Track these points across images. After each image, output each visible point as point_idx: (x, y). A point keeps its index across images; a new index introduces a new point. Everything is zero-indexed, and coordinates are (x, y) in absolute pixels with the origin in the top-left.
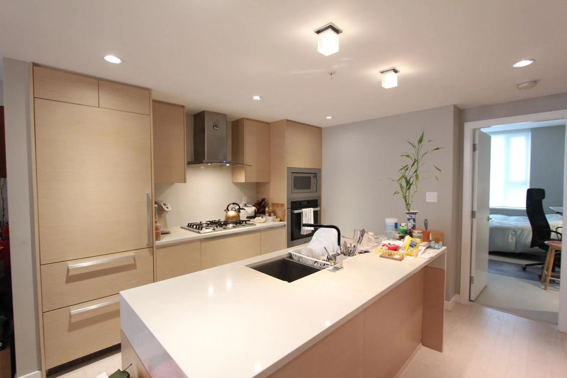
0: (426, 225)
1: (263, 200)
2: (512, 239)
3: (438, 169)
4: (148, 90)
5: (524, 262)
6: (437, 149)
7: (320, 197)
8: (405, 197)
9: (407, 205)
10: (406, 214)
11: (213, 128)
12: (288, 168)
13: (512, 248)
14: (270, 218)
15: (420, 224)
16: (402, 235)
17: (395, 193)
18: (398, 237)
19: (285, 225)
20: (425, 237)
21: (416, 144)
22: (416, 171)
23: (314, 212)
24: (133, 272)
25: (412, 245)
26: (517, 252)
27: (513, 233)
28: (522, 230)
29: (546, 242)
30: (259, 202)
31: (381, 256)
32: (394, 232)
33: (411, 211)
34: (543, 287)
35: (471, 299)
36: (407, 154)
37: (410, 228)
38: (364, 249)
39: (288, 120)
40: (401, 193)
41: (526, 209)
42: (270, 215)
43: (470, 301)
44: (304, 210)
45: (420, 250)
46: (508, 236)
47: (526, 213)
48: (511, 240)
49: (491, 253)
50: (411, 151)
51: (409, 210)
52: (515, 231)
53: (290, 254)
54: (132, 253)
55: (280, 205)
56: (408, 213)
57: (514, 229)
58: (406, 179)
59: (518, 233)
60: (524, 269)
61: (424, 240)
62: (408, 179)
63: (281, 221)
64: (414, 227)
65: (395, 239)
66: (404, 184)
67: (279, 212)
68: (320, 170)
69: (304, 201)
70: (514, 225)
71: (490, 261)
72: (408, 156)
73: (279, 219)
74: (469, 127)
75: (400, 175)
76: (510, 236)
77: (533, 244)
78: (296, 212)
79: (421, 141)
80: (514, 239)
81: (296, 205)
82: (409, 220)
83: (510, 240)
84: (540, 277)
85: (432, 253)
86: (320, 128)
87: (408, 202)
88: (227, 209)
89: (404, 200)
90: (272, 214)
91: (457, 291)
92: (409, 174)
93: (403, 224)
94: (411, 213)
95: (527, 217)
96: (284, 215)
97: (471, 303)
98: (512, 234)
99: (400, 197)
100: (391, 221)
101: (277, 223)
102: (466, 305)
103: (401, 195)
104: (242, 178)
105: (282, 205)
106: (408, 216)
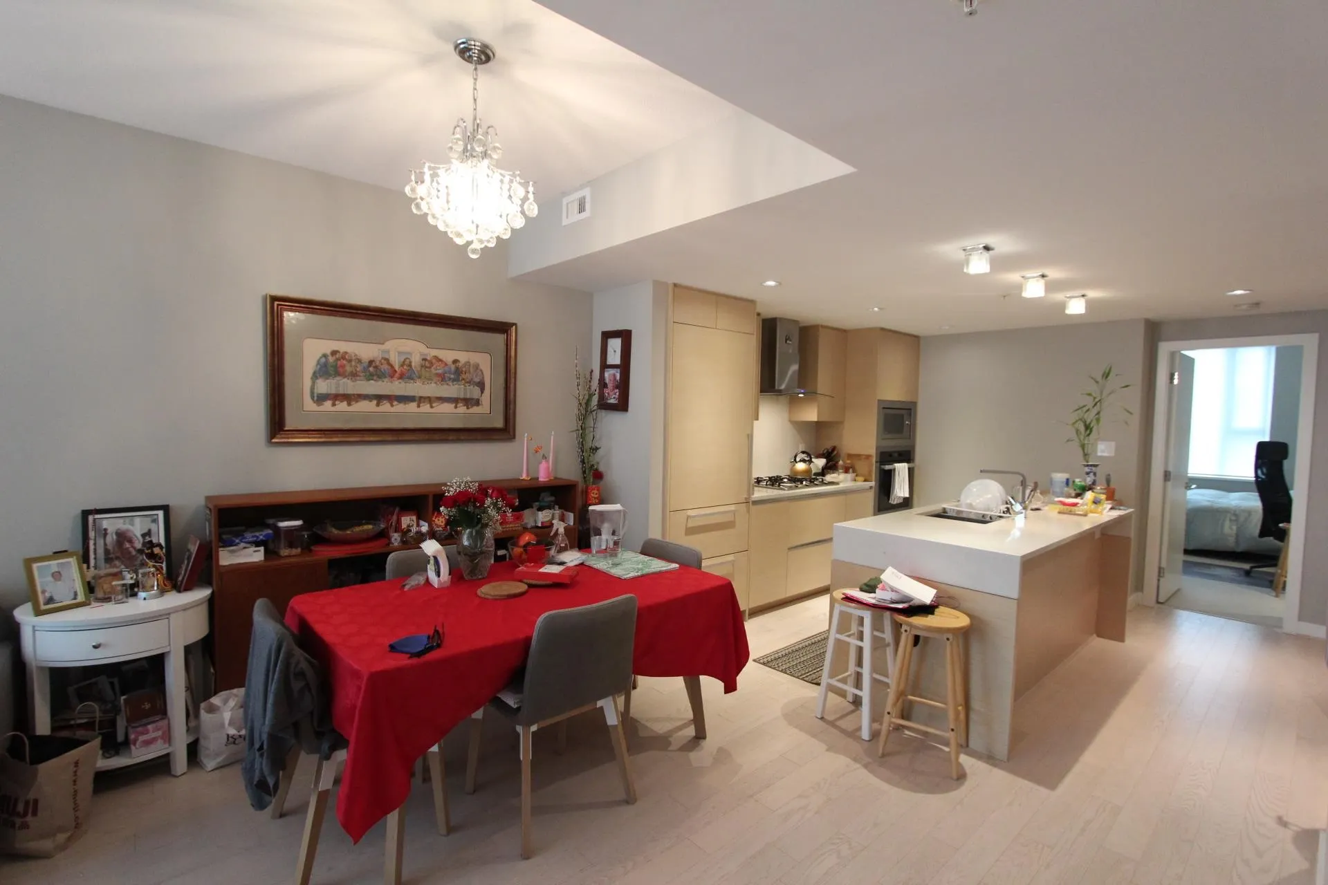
0: (1108, 481)
1: (834, 449)
2: (1231, 529)
3: (1128, 412)
4: (752, 302)
5: (1247, 566)
6: (1127, 386)
7: (913, 447)
8: (1083, 446)
9: (1085, 455)
10: (1083, 467)
11: (786, 342)
12: (879, 400)
13: (1230, 544)
14: (850, 476)
15: (1101, 478)
16: (1078, 491)
17: (1068, 441)
18: (1073, 495)
19: (871, 487)
20: (1111, 496)
21: (1099, 378)
22: (1098, 413)
23: (909, 469)
24: (731, 531)
25: (1096, 502)
26: (1240, 549)
27: (1233, 518)
28: (1249, 512)
29: (1281, 525)
30: (828, 451)
31: (1059, 513)
32: (1066, 489)
33: (1090, 463)
34: (1274, 594)
35: (1160, 600)
36: (1089, 392)
37: (1090, 483)
38: (1034, 506)
39: (883, 329)
40: (1077, 440)
41: (1254, 479)
42: (846, 471)
43: (1158, 602)
44: (897, 465)
45: (1105, 509)
46: (1224, 521)
47: (1254, 487)
48: (1229, 529)
49: (1187, 552)
50: (1093, 388)
51: (1087, 462)
52: (1235, 514)
53: (944, 509)
54: (732, 508)
55: (864, 457)
56: (1088, 466)
57: (1235, 511)
58: (1085, 422)
59: (1242, 519)
60: (1247, 573)
61: (1107, 499)
62: (1088, 423)
63: (865, 481)
64: (1094, 483)
65: (1069, 496)
66: (1082, 428)
67: (861, 466)
68: (914, 404)
69: (895, 452)
70: (1235, 505)
71: (1185, 562)
72: (1090, 395)
73: (862, 479)
74: (1164, 348)
75: (1075, 416)
76: (1227, 523)
77: (1264, 532)
78: (887, 467)
79: (1106, 375)
80: (1234, 528)
81: (888, 457)
82: (1088, 473)
83: (1227, 530)
84: (1271, 582)
85: (1116, 514)
86: (917, 337)
87: (1086, 451)
88: (795, 460)
89: (1080, 450)
90: (851, 470)
91: (1139, 587)
92: (1090, 417)
93: (1077, 480)
94: (1091, 465)
95: (1257, 494)
96: (870, 472)
97: (1159, 605)
98: (1231, 520)
99: (1075, 445)
100: (1060, 477)
101: (860, 484)
102: (1152, 608)
103: (1076, 444)
104: (811, 414)
105: (868, 457)
106: (1087, 469)
